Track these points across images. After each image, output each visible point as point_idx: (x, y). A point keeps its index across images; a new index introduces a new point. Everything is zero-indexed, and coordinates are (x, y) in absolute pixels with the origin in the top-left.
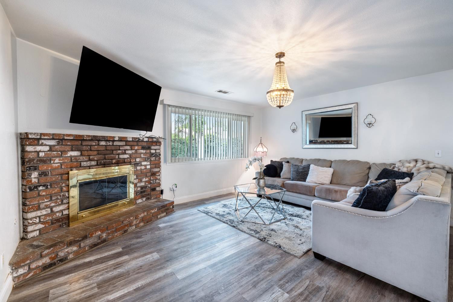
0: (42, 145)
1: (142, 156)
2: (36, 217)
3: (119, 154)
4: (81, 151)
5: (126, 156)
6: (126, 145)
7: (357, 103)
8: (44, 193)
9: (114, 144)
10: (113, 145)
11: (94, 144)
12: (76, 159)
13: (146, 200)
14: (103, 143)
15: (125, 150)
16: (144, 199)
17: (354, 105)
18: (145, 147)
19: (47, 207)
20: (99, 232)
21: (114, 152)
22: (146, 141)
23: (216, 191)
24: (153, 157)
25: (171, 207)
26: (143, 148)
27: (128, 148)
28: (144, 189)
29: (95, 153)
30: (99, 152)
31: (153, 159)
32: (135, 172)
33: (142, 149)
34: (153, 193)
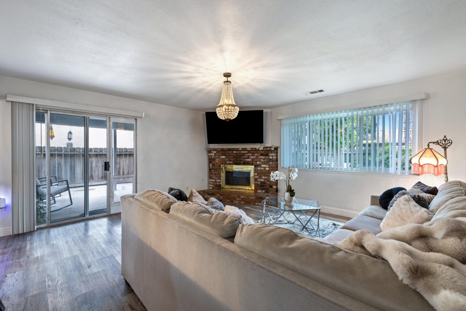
0: (212, 153)
1: (262, 160)
2: (211, 182)
3: (245, 158)
4: (226, 156)
5: (249, 160)
6: (248, 153)
8: (214, 173)
9: (241, 152)
10: (240, 153)
11: (231, 152)
12: (224, 160)
13: (265, 192)
14: (235, 152)
15: (249, 156)
16: (264, 191)
18: (264, 154)
19: (214, 179)
20: (219, 195)
21: (242, 157)
22: (262, 150)
24: (271, 162)
26: (262, 155)
27: (250, 154)
28: (263, 184)
29: (232, 157)
30: (234, 157)
31: (271, 163)
32: (255, 171)
33: (260, 156)
34: (270, 189)
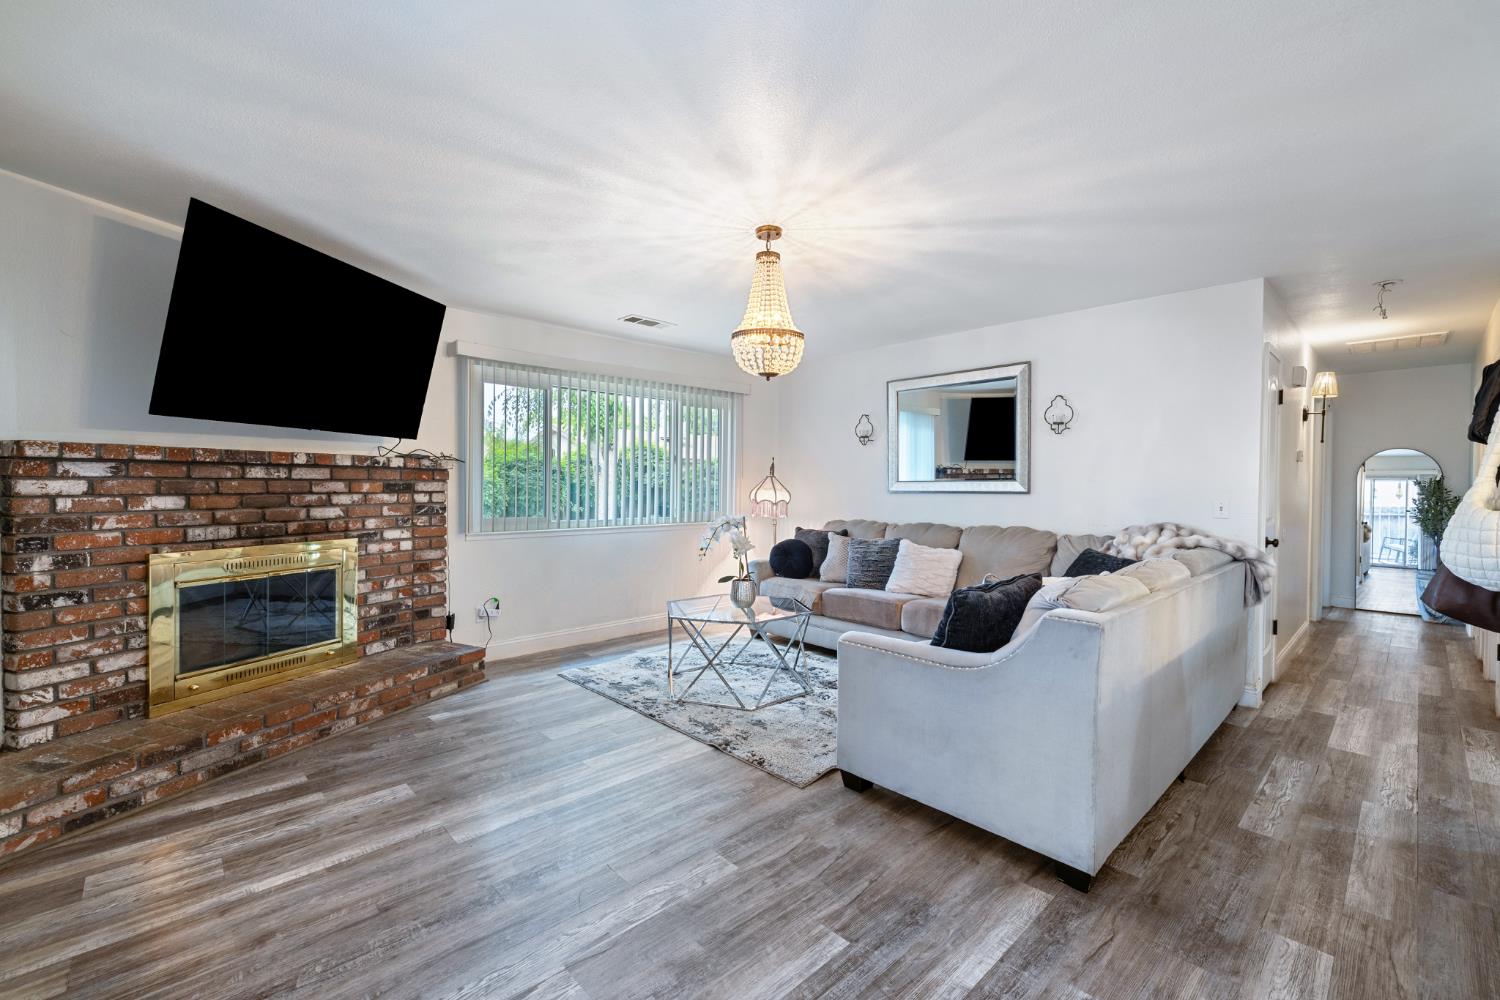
0: (65, 476)
1: (386, 511)
2: (44, 687)
3: (308, 506)
4: (187, 496)
5: (332, 512)
6: (332, 479)
7: (1029, 363)
8: (70, 618)
9: (294, 477)
10: (289, 478)
11: (229, 475)
12: (169, 519)
13: (397, 646)
14: (257, 473)
15: (329, 494)
16: (392, 643)
17: (1020, 368)
18: (395, 485)
19: (78, 657)
20: (240, 732)
21: (295, 499)
22: (399, 467)
23: (626, 622)
24: (422, 514)
25: (476, 665)
26: (389, 488)
27: (340, 486)
28: (391, 614)
29: (233, 501)
30: (244, 499)
31: (421, 521)
32: (363, 561)
33: (383, 492)
34: (420, 624)
